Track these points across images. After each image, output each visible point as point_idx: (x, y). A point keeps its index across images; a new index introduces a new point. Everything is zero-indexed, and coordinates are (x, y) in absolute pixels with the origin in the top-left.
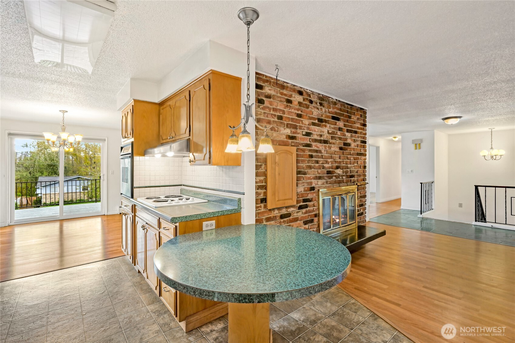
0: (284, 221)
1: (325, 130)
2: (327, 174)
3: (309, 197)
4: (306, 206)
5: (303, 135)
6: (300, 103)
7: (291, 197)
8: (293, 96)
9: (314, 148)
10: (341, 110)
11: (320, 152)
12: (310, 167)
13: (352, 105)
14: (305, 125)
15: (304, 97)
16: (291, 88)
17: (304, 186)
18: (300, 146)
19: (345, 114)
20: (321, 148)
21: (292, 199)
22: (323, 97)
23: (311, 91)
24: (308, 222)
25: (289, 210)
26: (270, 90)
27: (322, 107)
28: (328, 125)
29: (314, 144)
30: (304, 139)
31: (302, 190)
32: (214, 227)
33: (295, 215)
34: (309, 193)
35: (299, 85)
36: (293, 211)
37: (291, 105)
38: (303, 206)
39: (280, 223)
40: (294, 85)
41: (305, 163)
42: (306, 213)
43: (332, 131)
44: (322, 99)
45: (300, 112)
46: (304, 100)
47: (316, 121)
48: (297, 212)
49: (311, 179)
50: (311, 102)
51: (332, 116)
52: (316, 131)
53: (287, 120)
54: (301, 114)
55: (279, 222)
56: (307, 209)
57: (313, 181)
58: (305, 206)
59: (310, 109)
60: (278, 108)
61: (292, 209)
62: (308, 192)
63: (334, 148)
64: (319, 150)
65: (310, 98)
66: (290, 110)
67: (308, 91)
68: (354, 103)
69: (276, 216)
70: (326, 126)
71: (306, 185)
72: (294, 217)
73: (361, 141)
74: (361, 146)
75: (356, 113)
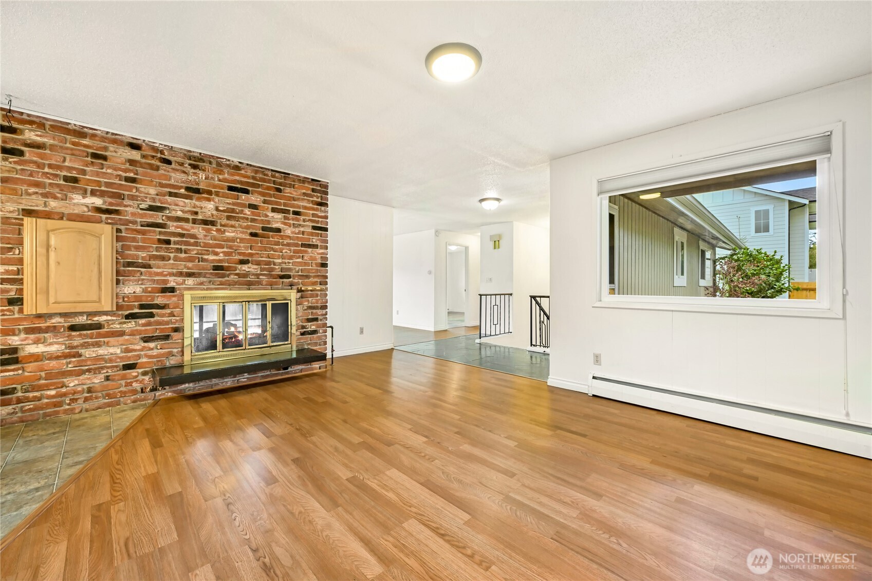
0: (80, 335)
1: (210, 206)
2: (213, 270)
3: (159, 300)
4: (152, 315)
5: (142, 209)
6: (132, 162)
7: (95, 298)
8: (111, 149)
9: (172, 229)
10: (254, 178)
11: (193, 236)
12: (163, 258)
13: (289, 174)
14: (146, 194)
15: (142, 152)
16: (103, 137)
17: (142, 284)
18: (130, 225)
19: (264, 185)
20: (193, 231)
21: (99, 301)
22: (202, 156)
23: (165, 146)
24: (154, 338)
25: (96, 319)
26: (38, 136)
27: (197, 171)
28: (217, 199)
29: (169, 223)
30: (142, 216)
31: (138, 290)
33: (117, 327)
34: (159, 296)
35: (129, 133)
36: (108, 320)
37: (104, 162)
38: (137, 315)
39: (68, 337)
40: (112, 133)
41: (146, 251)
42: (144, 325)
43: (227, 208)
44: (197, 162)
45: (132, 175)
46: (144, 157)
47: (182, 191)
48: (125, 323)
49: (166, 276)
50: (169, 162)
51: (228, 186)
52: (180, 207)
53: (90, 184)
54: (135, 178)
55: (66, 335)
56: (152, 319)
57: (171, 278)
58: (145, 314)
59: (161, 172)
60: (66, 164)
61: (104, 318)
62: (157, 294)
63: (234, 234)
64: (187, 234)
65: (163, 156)
66: (104, 170)
67: (157, 145)
68: (294, 171)
69: (55, 326)
70: (209, 200)
71: (148, 283)
72: (112, 330)
73: (314, 228)
74: (312, 234)
75: (296, 186)
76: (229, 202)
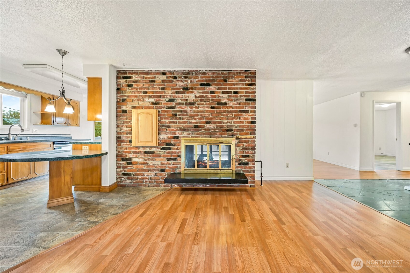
0: (148, 155)
1: (192, 95)
2: (194, 127)
3: (173, 142)
4: (170, 149)
5: (167, 101)
6: (163, 81)
7: (151, 141)
8: (157, 77)
9: (177, 109)
10: (213, 77)
11: (186, 111)
12: (174, 123)
13: (231, 70)
14: (168, 94)
15: (167, 76)
16: (154, 73)
17: (167, 135)
18: (163, 109)
19: (217, 80)
20: (185, 109)
21: (152, 142)
22: (189, 71)
23: (175, 70)
24: (171, 159)
25: (152, 149)
26: (136, 78)
27: (187, 79)
28: (195, 91)
29: (177, 106)
30: (167, 104)
31: (165, 137)
32: (88, 149)
33: (158, 153)
34: (172, 140)
35: (162, 69)
36: (156, 150)
37: (154, 83)
38: (165, 148)
39: (144, 156)
40: (157, 70)
41: (168, 120)
42: (168, 153)
43: (200, 95)
44: (187, 74)
45: (163, 87)
46: (167, 77)
47: (181, 90)
48: (161, 151)
49: (175, 131)
50: (176, 78)
51: (200, 84)
52: (180, 98)
53: (150, 93)
54: (164, 88)
55: (144, 155)
56: (170, 151)
57: (177, 132)
58: (168, 148)
59: (173, 83)
60: (144, 87)
61: (155, 149)
62: (172, 139)
63: (203, 108)
64: (183, 110)
65: (174, 75)
66: (154, 87)
67: (171, 71)
68: (233, 68)
69: (141, 151)
70: (192, 92)
71: (169, 134)
72: (157, 154)
73: (247, 100)
74: (245, 104)
75: (235, 76)
76: (200, 92)
